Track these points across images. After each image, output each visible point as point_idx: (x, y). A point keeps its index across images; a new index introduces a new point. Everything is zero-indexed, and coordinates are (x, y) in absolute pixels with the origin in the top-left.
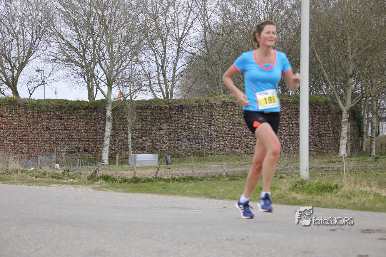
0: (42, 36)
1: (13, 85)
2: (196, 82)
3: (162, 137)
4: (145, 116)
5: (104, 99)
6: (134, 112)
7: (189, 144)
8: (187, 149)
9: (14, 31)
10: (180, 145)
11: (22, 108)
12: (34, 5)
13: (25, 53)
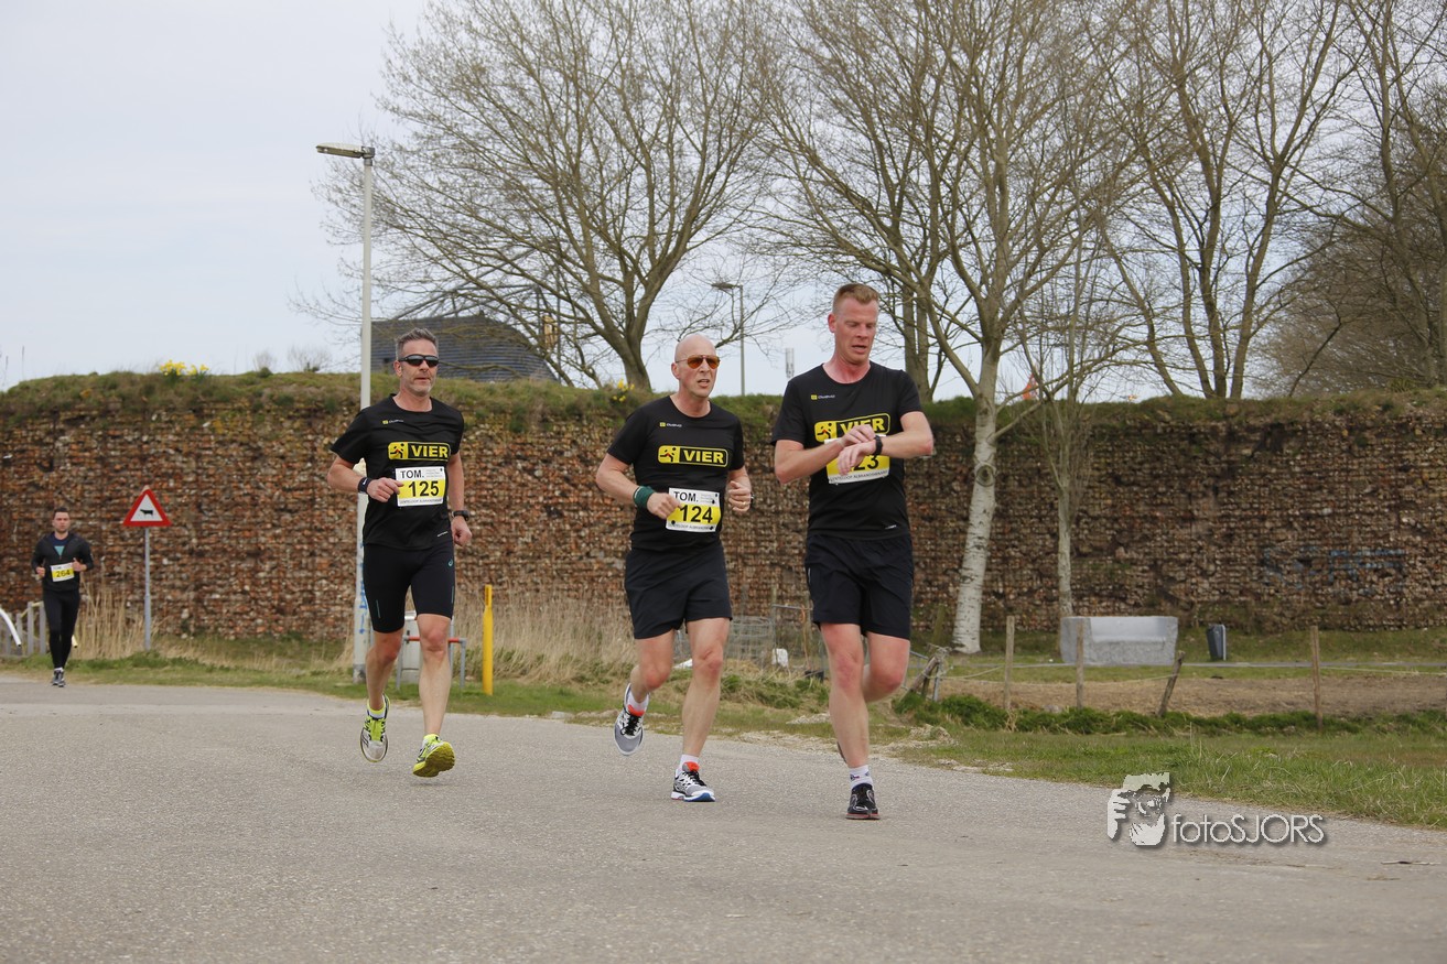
0: (739, 154)
1: (627, 343)
2: (1343, 328)
3: (1194, 550)
4: (1130, 464)
5: (968, 399)
6: (1086, 448)
7: (1307, 579)
8: (1300, 601)
9: (637, 135)
10: (1267, 584)
12: (715, 38)
13: (677, 220)
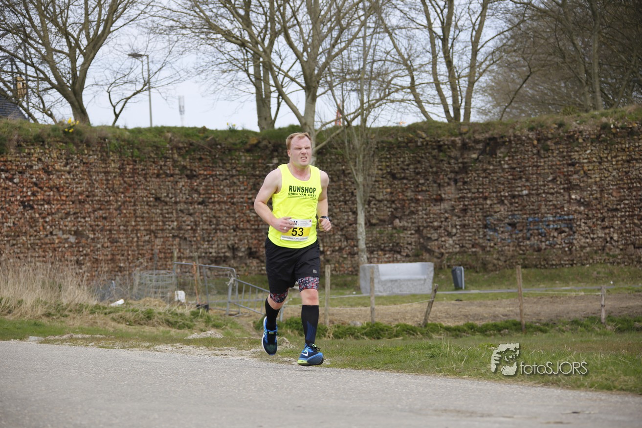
1: (74, 94)
2: (532, 76)
3: (443, 219)
4: (401, 165)
5: (297, 125)
6: (373, 156)
7: (514, 236)
8: (509, 250)
10: (489, 240)
11: (96, 150)
13: (103, 12)
